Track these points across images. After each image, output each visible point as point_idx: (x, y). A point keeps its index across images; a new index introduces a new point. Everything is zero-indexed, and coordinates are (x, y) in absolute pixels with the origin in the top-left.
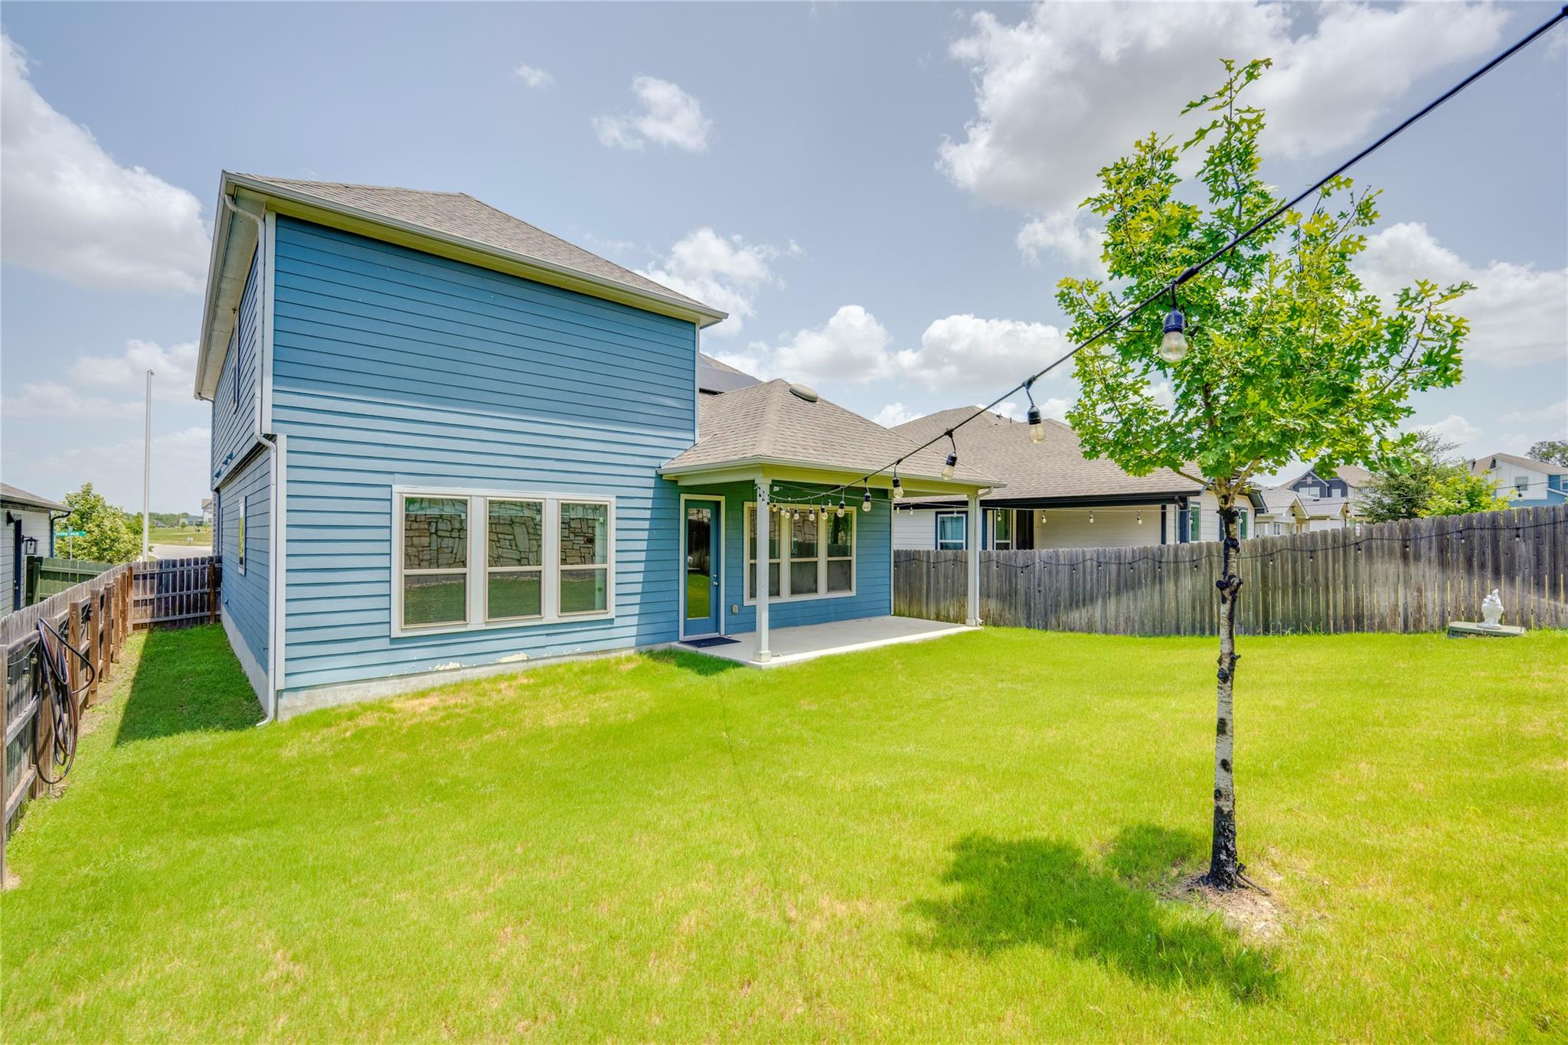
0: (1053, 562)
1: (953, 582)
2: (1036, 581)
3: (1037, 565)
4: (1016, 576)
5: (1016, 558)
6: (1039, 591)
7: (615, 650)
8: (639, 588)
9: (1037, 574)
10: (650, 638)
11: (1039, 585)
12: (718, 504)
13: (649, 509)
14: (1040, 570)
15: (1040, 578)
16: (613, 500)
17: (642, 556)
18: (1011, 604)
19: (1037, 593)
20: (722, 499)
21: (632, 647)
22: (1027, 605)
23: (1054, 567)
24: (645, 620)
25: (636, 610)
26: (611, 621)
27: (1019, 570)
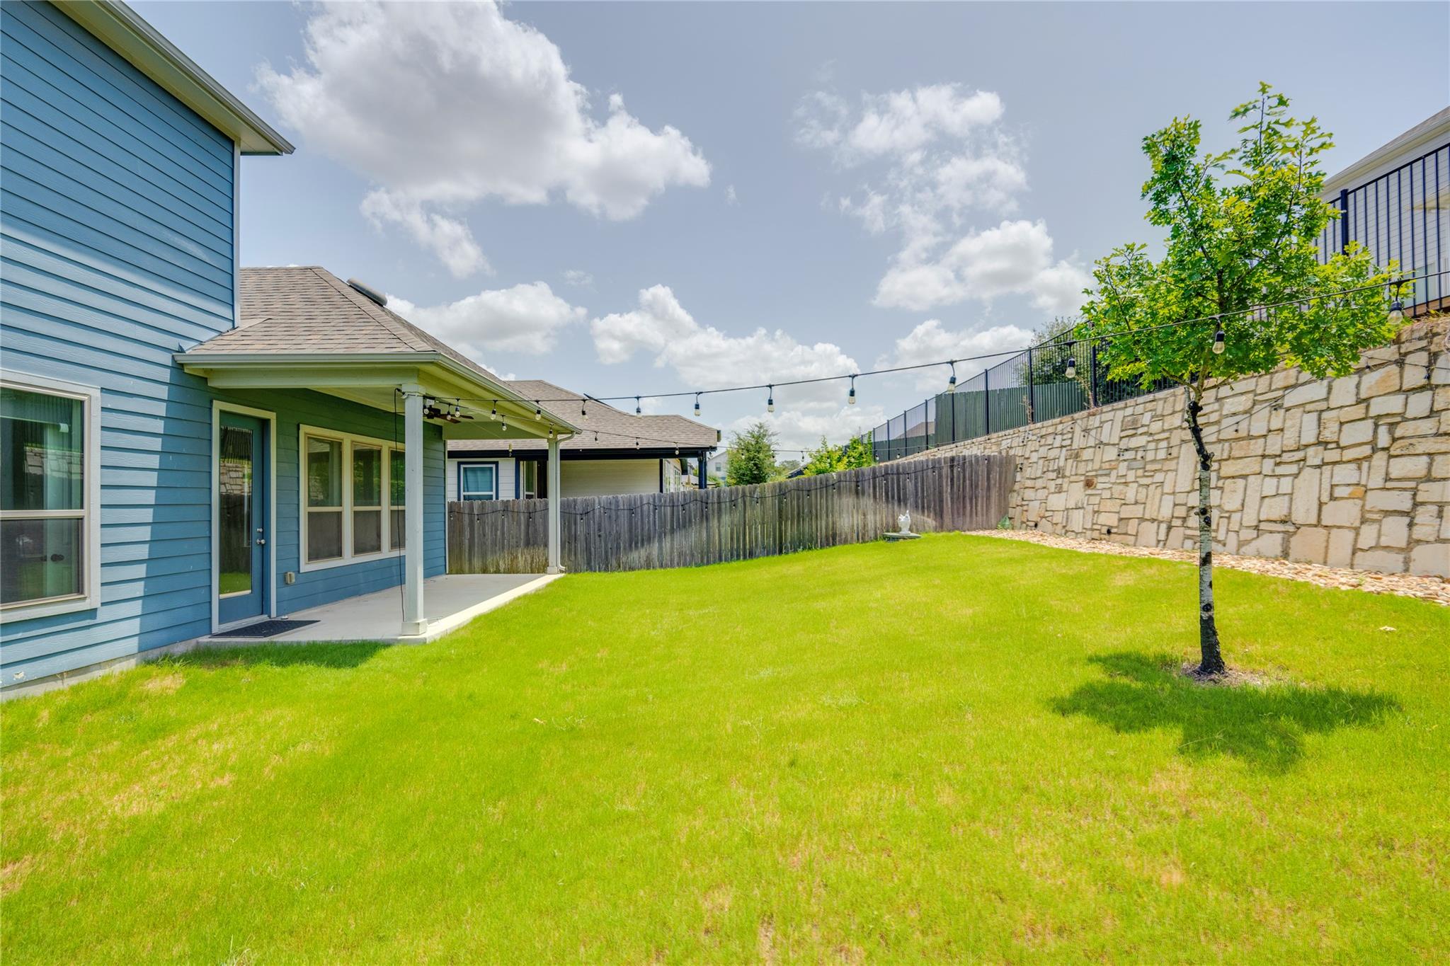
0: (613, 507)
1: (503, 534)
2: (596, 526)
3: (597, 511)
4: (575, 524)
5: (575, 505)
6: (600, 536)
7: (99, 665)
8: (143, 552)
9: (597, 519)
10: (163, 636)
11: (600, 530)
12: (265, 423)
13: (161, 417)
14: (600, 517)
15: (600, 524)
16: (96, 394)
17: (150, 497)
18: (570, 550)
19: (597, 537)
20: (272, 416)
21: (132, 656)
22: (588, 549)
23: (613, 513)
24: (155, 604)
25: (139, 589)
26: (92, 613)
27: (578, 517)
